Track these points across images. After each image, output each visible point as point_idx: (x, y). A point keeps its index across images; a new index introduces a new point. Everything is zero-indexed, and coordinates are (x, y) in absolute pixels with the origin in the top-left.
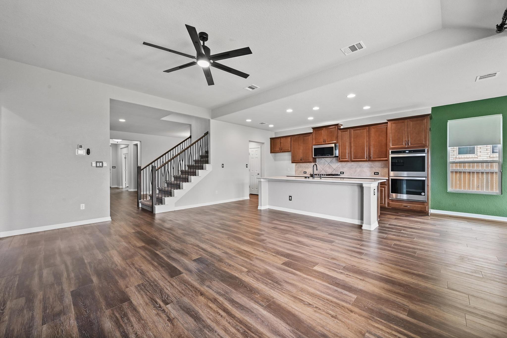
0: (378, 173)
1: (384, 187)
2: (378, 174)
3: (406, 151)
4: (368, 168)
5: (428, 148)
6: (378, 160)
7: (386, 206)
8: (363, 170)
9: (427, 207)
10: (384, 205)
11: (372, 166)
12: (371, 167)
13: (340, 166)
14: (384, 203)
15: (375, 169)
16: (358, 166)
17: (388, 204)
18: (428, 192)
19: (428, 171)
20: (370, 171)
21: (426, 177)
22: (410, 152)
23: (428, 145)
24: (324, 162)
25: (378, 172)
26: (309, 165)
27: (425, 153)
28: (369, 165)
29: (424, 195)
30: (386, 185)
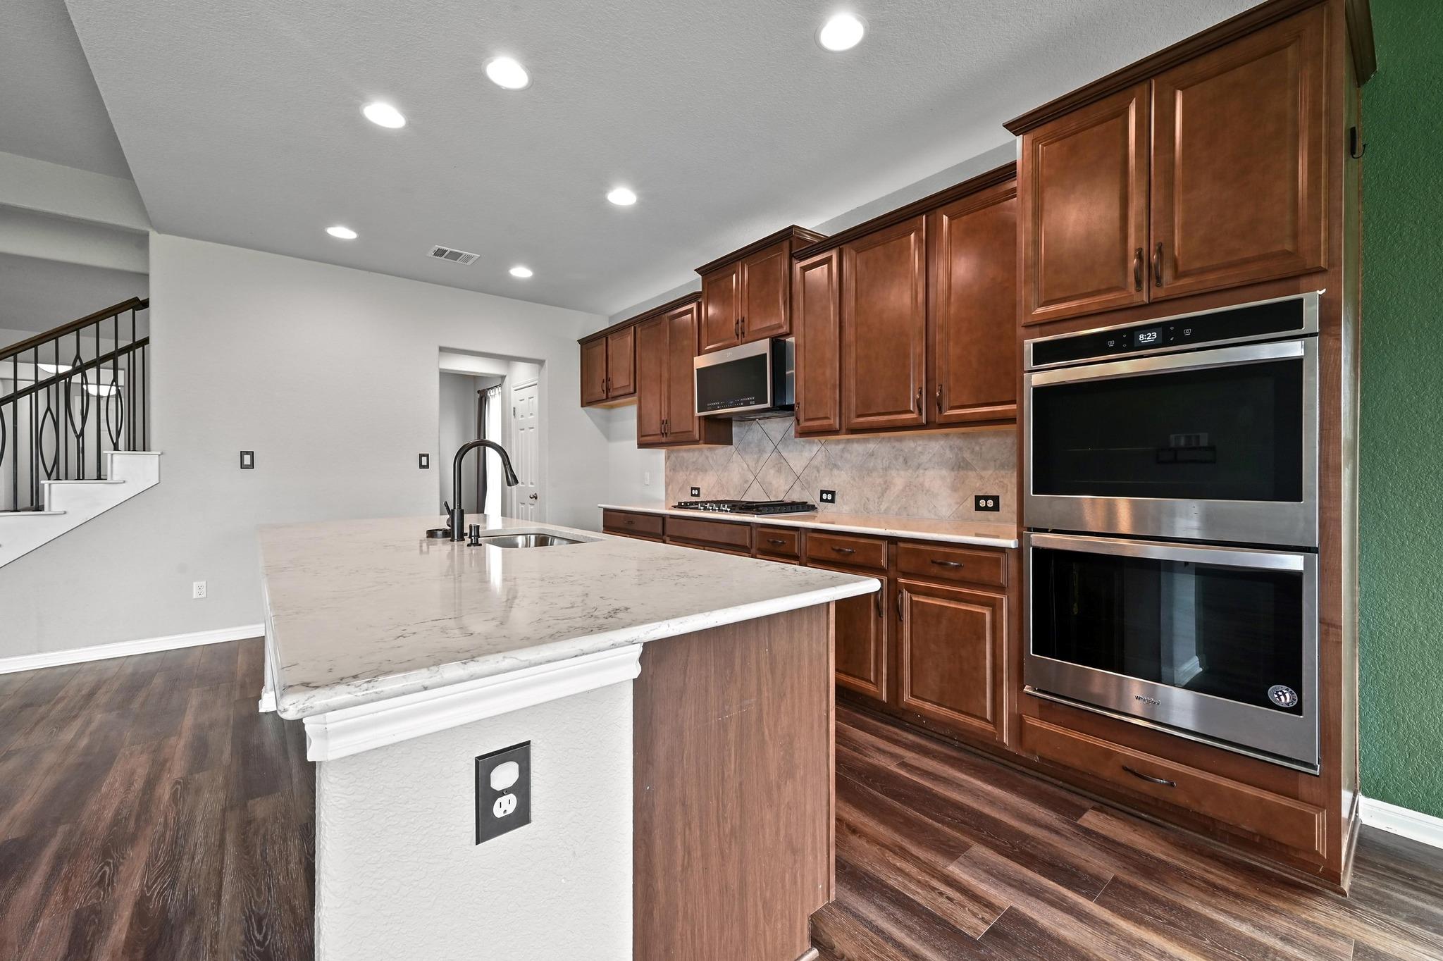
0: (996, 499)
1: (994, 605)
2: (996, 508)
3: (1141, 337)
4: (944, 472)
5: (1333, 288)
6: (977, 418)
7: (1006, 740)
8: (921, 479)
9: (1320, 818)
10: (990, 728)
11: (964, 459)
12: (961, 466)
13: (820, 457)
14: (988, 717)
15: (982, 478)
16: (896, 459)
17: (1019, 725)
18: (1331, 683)
19: (1330, 496)
20: (954, 489)
21: (1315, 550)
22: (1171, 336)
23: (1333, 263)
24: (760, 441)
25: (995, 494)
26: (707, 458)
27: (1303, 331)
28: (949, 454)
29: (1297, 709)
30: (1001, 589)
